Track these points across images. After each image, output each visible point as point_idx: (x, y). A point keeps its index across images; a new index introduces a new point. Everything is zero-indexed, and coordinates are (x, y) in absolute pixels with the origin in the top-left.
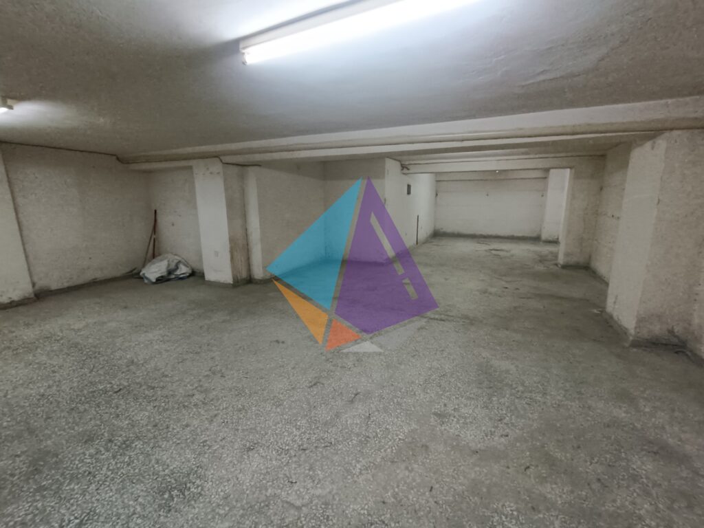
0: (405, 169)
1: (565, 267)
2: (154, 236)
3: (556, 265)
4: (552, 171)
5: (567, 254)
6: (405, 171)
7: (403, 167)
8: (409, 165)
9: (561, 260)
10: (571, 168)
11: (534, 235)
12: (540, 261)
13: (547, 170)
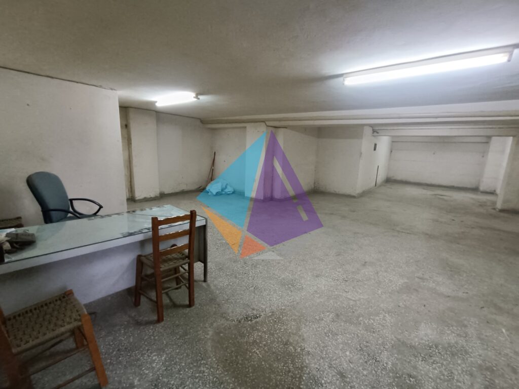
0: (375, 133)
1: (502, 211)
2: (213, 168)
3: (494, 209)
4: (494, 138)
5: (505, 201)
6: (375, 134)
7: (374, 131)
8: (379, 130)
9: (499, 206)
10: (514, 136)
11: (474, 186)
12: (481, 205)
13: (489, 137)
